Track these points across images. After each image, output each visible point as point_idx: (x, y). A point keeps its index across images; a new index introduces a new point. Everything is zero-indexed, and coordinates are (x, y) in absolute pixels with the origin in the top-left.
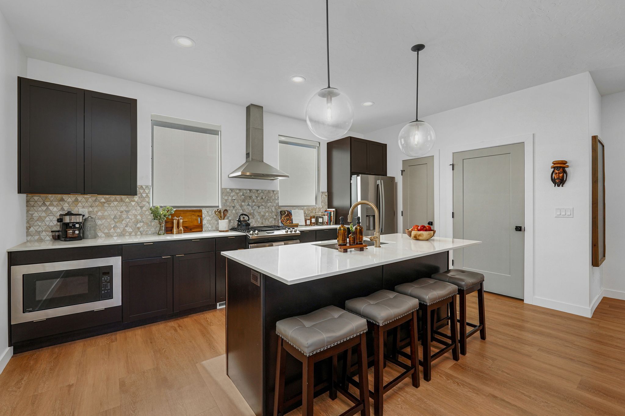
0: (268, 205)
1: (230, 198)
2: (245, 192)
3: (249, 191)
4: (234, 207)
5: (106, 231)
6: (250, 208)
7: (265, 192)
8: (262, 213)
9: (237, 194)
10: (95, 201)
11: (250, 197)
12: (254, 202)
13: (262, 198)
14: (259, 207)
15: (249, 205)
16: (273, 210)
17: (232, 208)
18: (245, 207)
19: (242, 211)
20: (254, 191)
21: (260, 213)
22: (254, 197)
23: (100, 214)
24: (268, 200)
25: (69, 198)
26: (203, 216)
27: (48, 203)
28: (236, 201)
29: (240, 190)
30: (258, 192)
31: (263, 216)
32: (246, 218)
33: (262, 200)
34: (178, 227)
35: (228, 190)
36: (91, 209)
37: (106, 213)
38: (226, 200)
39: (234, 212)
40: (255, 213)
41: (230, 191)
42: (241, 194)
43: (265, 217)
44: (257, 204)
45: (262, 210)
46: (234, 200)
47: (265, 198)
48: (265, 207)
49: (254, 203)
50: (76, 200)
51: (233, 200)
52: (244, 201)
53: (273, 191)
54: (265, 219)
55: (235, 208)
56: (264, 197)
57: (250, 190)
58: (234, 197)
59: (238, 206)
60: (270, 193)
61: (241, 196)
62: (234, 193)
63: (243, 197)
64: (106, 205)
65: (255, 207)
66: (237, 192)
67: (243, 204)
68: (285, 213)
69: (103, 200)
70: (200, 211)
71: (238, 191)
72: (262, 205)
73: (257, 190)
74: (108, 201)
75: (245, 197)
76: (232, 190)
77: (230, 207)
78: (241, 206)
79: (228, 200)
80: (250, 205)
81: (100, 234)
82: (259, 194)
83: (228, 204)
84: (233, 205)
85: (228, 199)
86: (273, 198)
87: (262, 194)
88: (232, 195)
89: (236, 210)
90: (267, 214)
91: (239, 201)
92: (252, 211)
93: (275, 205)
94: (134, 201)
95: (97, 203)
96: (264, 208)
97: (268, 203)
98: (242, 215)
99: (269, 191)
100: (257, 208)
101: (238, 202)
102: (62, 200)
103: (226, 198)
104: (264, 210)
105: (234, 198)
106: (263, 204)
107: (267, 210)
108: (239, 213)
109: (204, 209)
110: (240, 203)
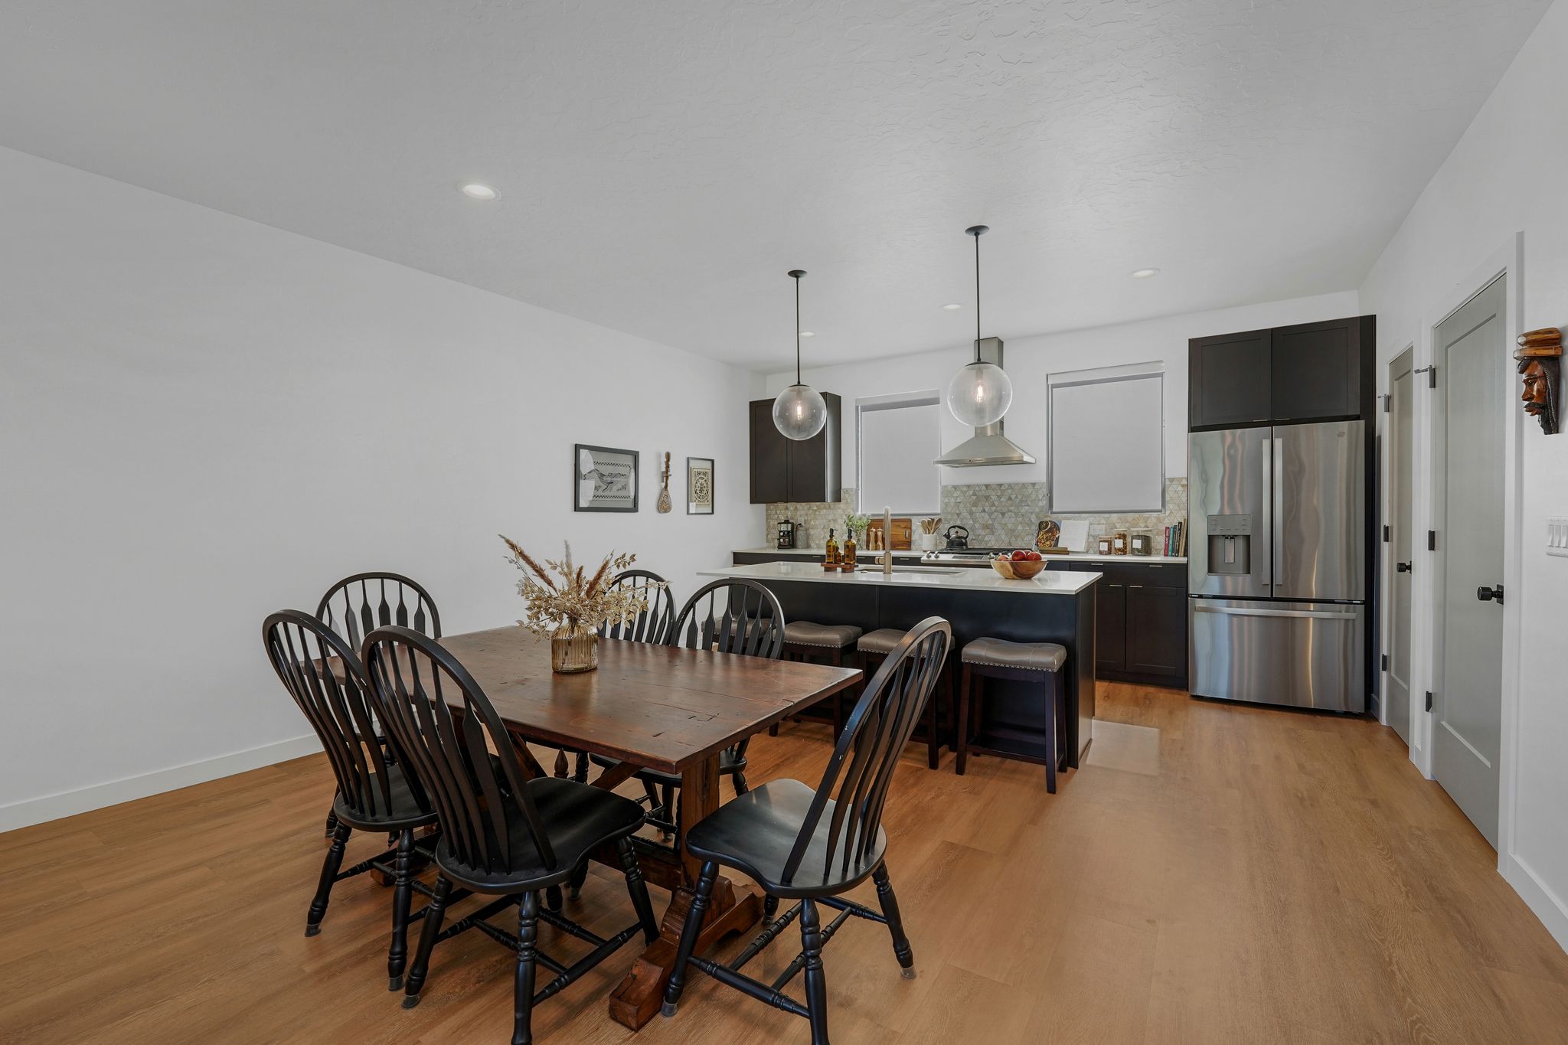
0: (1023, 511)
1: (953, 500)
2: (977, 488)
3: (984, 488)
4: (958, 515)
5: (817, 542)
6: (987, 516)
7: (1016, 487)
8: (1010, 526)
9: (964, 493)
10: (809, 509)
11: (987, 498)
12: (993, 505)
13: (1010, 499)
14: (1003, 514)
15: (984, 511)
16: (1033, 520)
17: (955, 517)
18: (978, 514)
19: (973, 521)
20: (994, 487)
21: (1006, 524)
22: (993, 498)
23: (812, 523)
24: (1021, 501)
25: (791, 506)
26: (913, 528)
27: (778, 512)
28: (961, 505)
29: (969, 486)
30: (1003, 488)
31: (1013, 531)
32: (962, 533)
33: (1009, 502)
34: (876, 542)
35: (949, 488)
36: (806, 518)
37: (817, 523)
38: (947, 504)
40: (996, 525)
41: (953, 490)
42: (971, 492)
43: (1016, 533)
44: (999, 508)
45: (1010, 521)
46: (959, 504)
47: (1016, 497)
48: (1016, 515)
49: (995, 508)
50: (796, 508)
51: (957, 504)
52: (975, 504)
53: (1034, 485)
54: (1017, 537)
55: (961, 517)
56: (1013, 497)
57: (987, 486)
58: (957, 498)
59: (965, 514)
60: (1026, 488)
61: (970, 497)
62: (959, 493)
63: (974, 497)
64: (817, 513)
65: (996, 514)
66: (963, 490)
67: (974, 509)
68: (1047, 526)
69: (815, 508)
70: (910, 521)
71: (965, 489)
72: (1011, 511)
73: (1001, 485)
74: (819, 508)
75: (977, 498)
76: (955, 487)
77: (953, 514)
78: (971, 513)
79: (949, 503)
80: (986, 510)
81: (812, 545)
82: (1005, 491)
83: (949, 510)
84: (957, 512)
85: (949, 501)
86: (1033, 496)
87: (1010, 491)
88: (955, 495)
89: (962, 520)
90: (1020, 528)
91: (968, 504)
92: (990, 522)
93: (1037, 510)
94: (839, 508)
95: (811, 511)
96: (1013, 515)
97: (1022, 506)
98: (954, 527)
99: (1024, 485)
100: (1000, 516)
101: (965, 507)
102: (787, 508)
103: (946, 500)
104: (1013, 520)
105: (959, 501)
106: (1012, 508)
107: (1020, 519)
109: (915, 517)
110: (969, 508)
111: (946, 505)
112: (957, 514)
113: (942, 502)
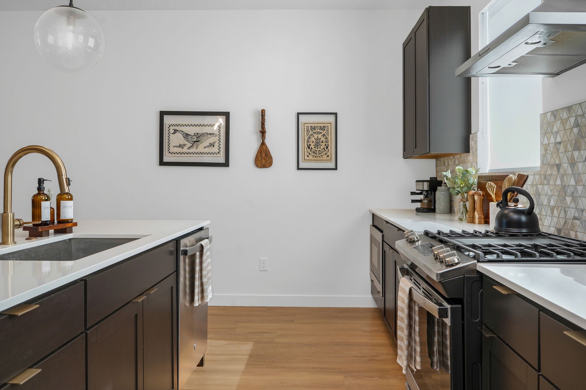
9: (564, 122)
19: (575, 179)
29: (569, 109)
35: (547, 117)
39: (559, 182)
41: (553, 119)
42: (572, 120)
46: (558, 146)
55: (561, 171)
58: (558, 135)
61: (572, 129)
62: (559, 124)
63: (576, 130)
66: (564, 118)
67: (576, 154)
71: (565, 115)
75: (580, 132)
76: (554, 113)
77: (552, 166)
78: (573, 164)
79: (549, 148)
84: (557, 162)
85: (549, 144)
88: (555, 129)
89: (562, 178)
91: (569, 146)
101: (565, 151)
103: (546, 142)
105: (559, 140)
108: (569, 186)
110: (570, 153)
111: (546, 150)
112: (557, 165)
113: (542, 144)
